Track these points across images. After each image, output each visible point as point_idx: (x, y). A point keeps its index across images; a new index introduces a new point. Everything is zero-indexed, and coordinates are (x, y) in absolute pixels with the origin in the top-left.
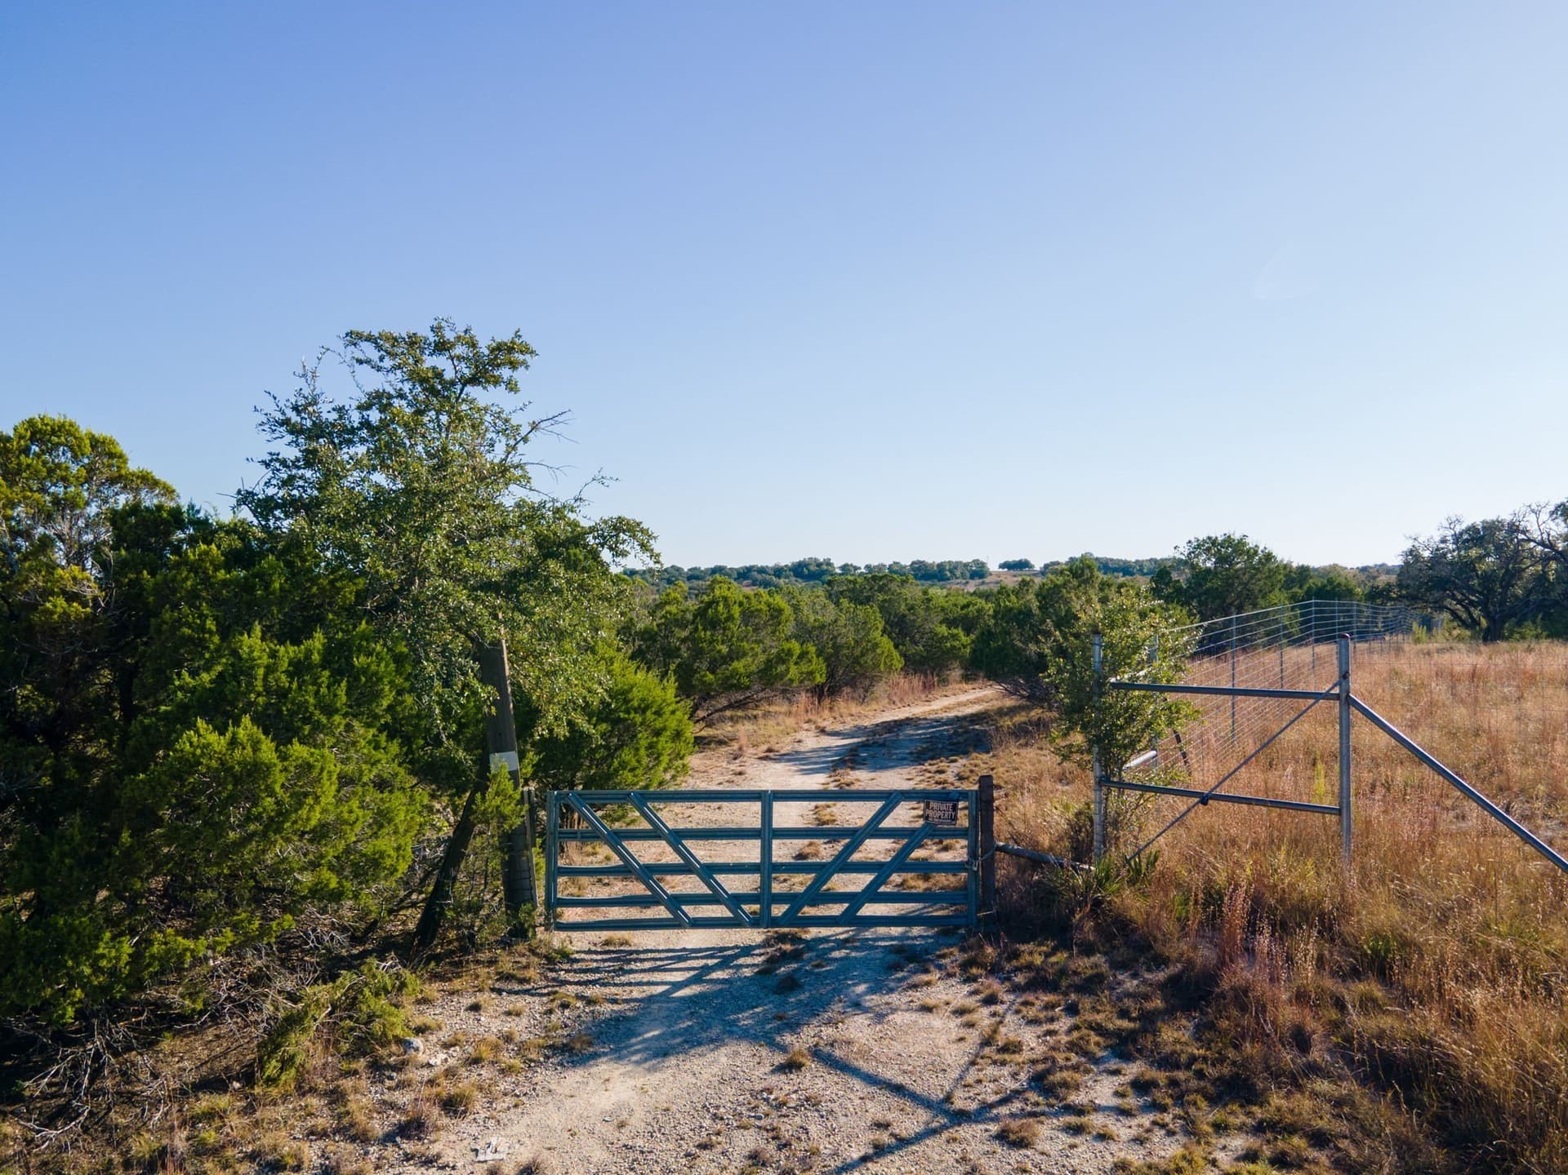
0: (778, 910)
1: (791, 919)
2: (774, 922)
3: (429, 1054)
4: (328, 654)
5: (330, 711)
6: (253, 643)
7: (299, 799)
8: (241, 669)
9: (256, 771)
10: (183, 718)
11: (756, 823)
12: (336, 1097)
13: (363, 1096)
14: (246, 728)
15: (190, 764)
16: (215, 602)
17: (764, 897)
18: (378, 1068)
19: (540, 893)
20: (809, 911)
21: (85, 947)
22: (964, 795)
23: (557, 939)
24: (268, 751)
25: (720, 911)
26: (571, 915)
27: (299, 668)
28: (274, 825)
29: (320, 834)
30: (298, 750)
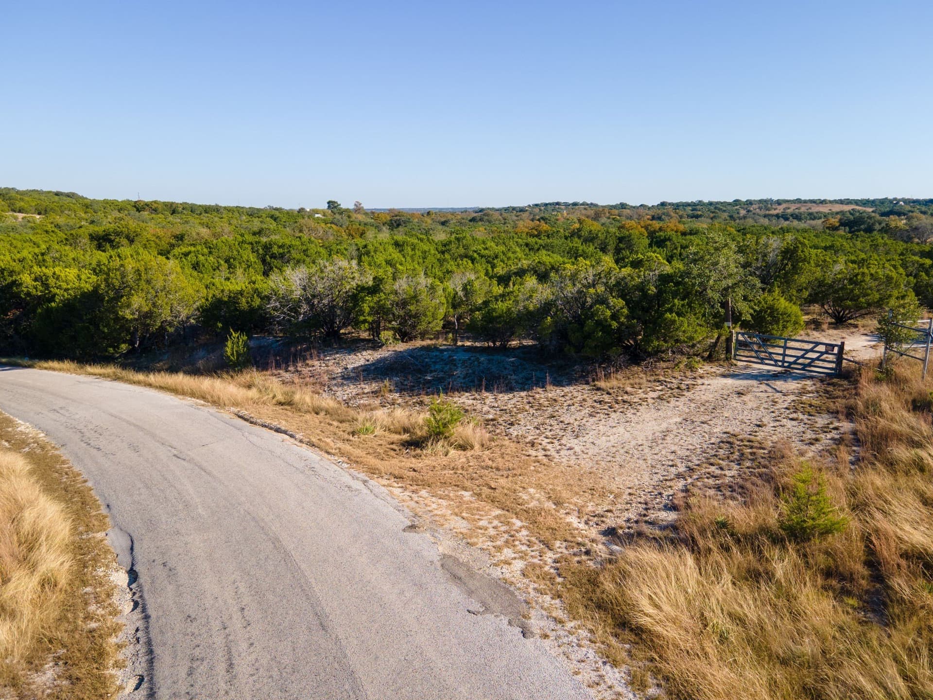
0: (786, 364)
1: (788, 367)
2: (784, 367)
3: (701, 371)
4: (688, 304)
5: (687, 313)
6: (676, 301)
7: (681, 325)
8: (674, 305)
9: (675, 321)
10: (666, 311)
11: (783, 345)
12: (685, 373)
13: (689, 374)
14: (674, 314)
15: (666, 319)
16: (672, 293)
17: (783, 361)
18: (692, 371)
19: (733, 353)
20: (792, 366)
21: (652, 342)
22: (836, 345)
23: (735, 362)
24: (677, 318)
25: (772, 362)
26: (738, 358)
27: (683, 305)
28: (677, 329)
29: (684, 332)
30: (681, 318)
